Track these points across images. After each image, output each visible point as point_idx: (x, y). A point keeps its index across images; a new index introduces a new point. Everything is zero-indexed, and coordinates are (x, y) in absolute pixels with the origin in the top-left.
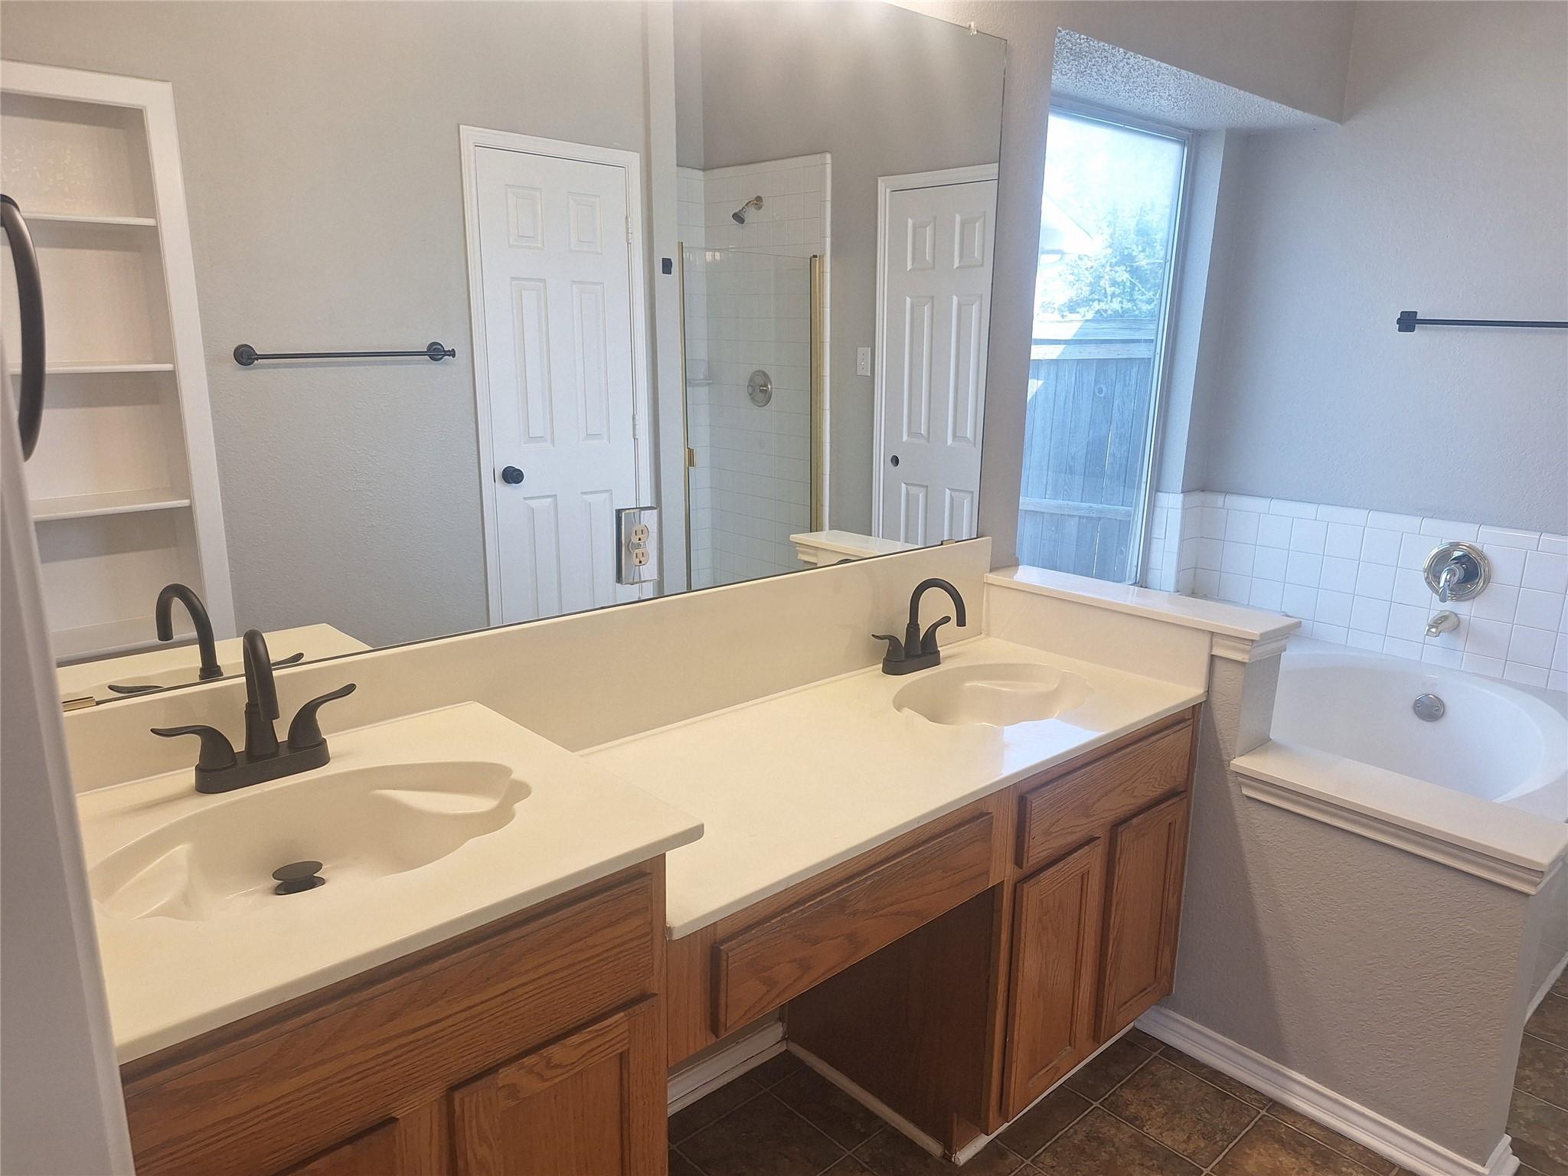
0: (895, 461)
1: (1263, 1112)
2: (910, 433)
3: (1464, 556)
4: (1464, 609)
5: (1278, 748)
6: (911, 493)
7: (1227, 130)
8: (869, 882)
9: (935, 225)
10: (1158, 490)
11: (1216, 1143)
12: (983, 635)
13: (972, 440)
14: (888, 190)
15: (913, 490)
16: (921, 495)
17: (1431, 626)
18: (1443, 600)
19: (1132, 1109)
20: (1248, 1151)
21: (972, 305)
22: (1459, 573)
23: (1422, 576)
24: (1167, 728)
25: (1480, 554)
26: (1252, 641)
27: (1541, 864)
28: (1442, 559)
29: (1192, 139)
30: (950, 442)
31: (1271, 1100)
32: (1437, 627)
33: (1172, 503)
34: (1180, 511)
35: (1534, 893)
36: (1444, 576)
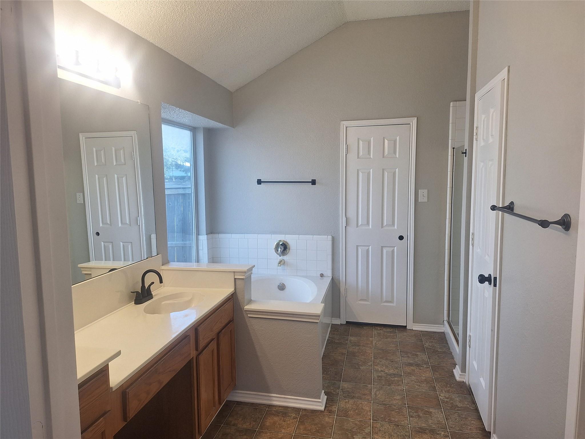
0: (98, 234)
1: (267, 409)
2: (103, 223)
3: (283, 243)
4: (285, 258)
5: (255, 301)
6: (106, 245)
7: (203, 128)
8: (162, 362)
9: (105, 150)
10: (198, 235)
11: (258, 422)
12: (162, 287)
13: (129, 224)
14: (84, 138)
15: (106, 244)
16: (110, 246)
17: (279, 264)
18: (280, 256)
19: (233, 422)
20: (266, 420)
21: (123, 177)
22: (283, 249)
23: (274, 250)
24: (227, 302)
25: (286, 242)
26: (245, 272)
27: (319, 314)
28: (278, 245)
29: (193, 130)
30: (120, 225)
31: (268, 405)
32: (280, 264)
33: (203, 238)
34: (206, 240)
35: (319, 322)
36: (279, 249)
